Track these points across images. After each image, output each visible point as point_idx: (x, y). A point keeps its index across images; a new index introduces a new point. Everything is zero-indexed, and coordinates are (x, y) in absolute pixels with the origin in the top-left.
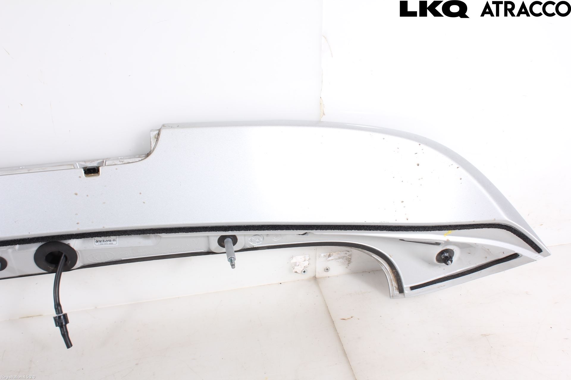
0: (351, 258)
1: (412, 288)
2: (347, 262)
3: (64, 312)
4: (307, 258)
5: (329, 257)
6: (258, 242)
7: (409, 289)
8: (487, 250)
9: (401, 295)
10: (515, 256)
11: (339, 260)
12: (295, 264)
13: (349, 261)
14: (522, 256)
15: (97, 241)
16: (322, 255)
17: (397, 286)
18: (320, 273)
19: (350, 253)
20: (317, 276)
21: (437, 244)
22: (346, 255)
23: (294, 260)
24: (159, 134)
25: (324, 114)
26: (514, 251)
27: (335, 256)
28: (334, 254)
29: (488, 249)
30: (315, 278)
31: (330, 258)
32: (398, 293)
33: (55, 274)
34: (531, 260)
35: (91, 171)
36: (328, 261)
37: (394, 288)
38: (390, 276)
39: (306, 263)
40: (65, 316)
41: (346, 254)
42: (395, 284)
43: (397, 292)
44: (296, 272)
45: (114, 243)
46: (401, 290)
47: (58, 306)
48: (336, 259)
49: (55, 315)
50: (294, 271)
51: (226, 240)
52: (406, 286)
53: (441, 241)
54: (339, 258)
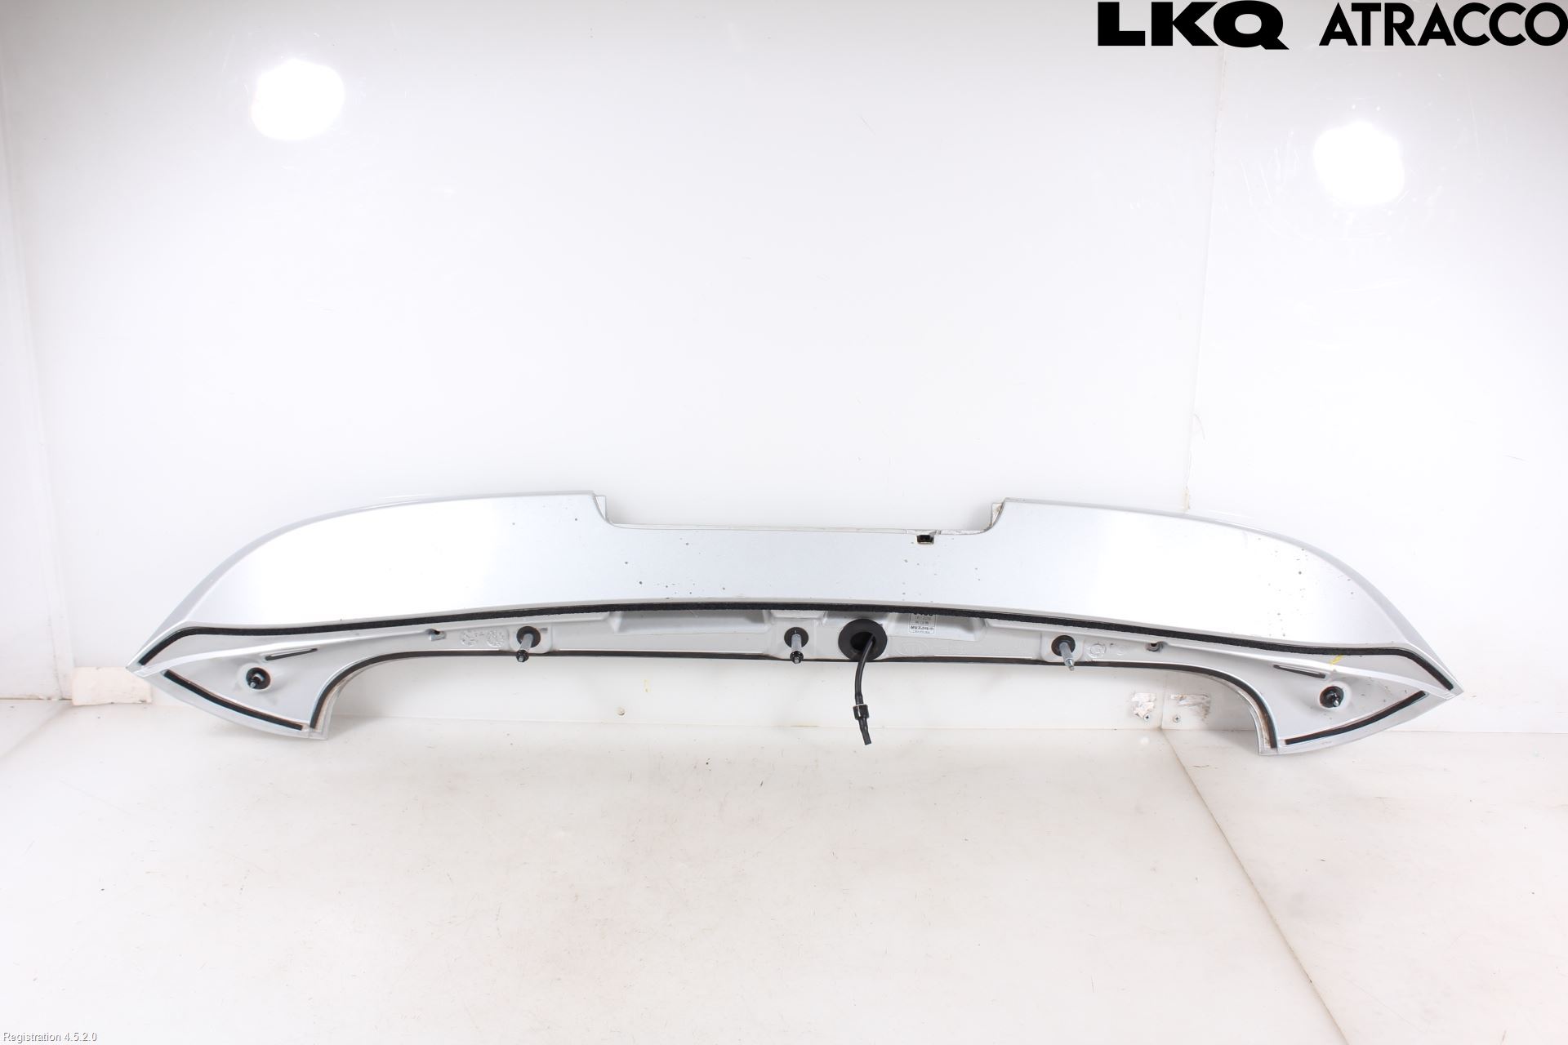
0: (1209, 707)
1: (1289, 742)
2: (1204, 712)
3: (865, 703)
4: (1153, 698)
5: (1181, 700)
6: (1098, 655)
7: (1284, 743)
8: (1384, 687)
9: (1273, 751)
10: (1420, 695)
11: (1193, 707)
12: (1137, 704)
13: (1207, 711)
14: (1428, 694)
15: (912, 628)
16: (1172, 696)
17: (1268, 738)
18: (1167, 724)
19: (1209, 699)
20: (1163, 727)
21: (1321, 676)
22: (1203, 701)
23: (1135, 699)
24: (1002, 507)
25: (1189, 508)
26: (1418, 689)
27: (1189, 700)
28: (1188, 697)
29: (1387, 687)
30: (1160, 729)
31: (1182, 702)
32: (1269, 747)
33: (857, 663)
34: (1439, 701)
35: (925, 539)
36: (1180, 706)
37: (1265, 741)
38: (1260, 724)
39: (1151, 705)
40: (866, 707)
41: (1203, 699)
42: (1266, 735)
43: (1267, 746)
44: (1137, 714)
45: (931, 632)
46: (1273, 743)
47: (859, 695)
48: (1189, 705)
49: (855, 705)
50: (1135, 712)
51: (1061, 645)
52: (1280, 738)
53: (1326, 670)
54: (1194, 705)
